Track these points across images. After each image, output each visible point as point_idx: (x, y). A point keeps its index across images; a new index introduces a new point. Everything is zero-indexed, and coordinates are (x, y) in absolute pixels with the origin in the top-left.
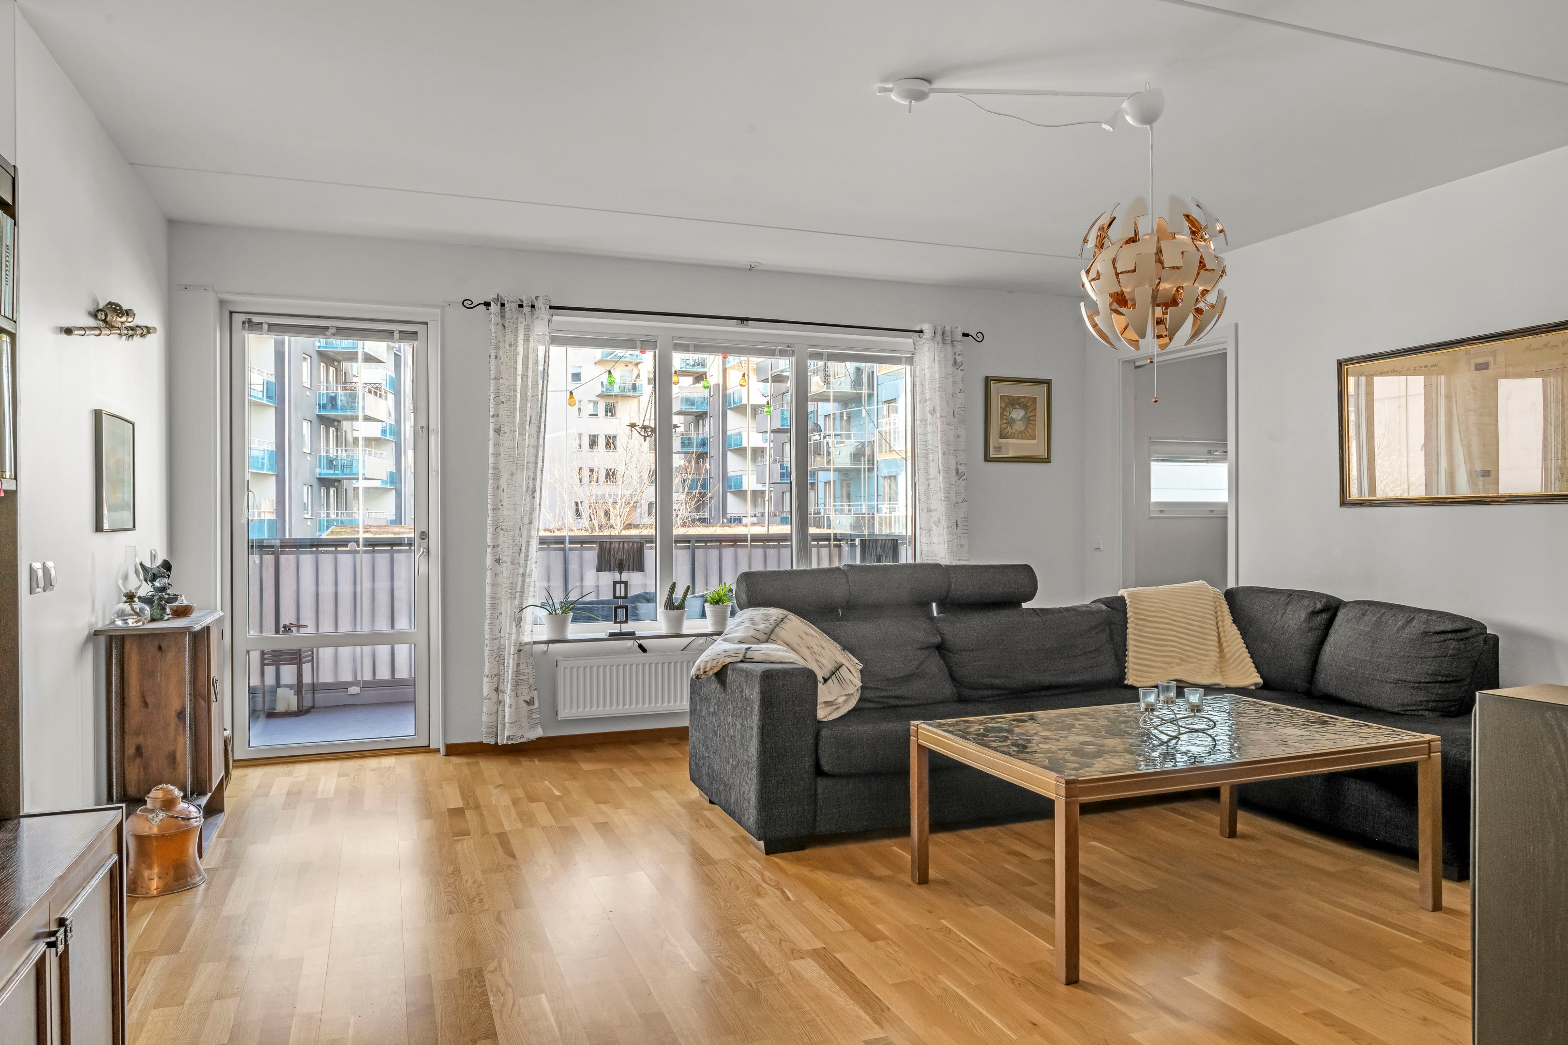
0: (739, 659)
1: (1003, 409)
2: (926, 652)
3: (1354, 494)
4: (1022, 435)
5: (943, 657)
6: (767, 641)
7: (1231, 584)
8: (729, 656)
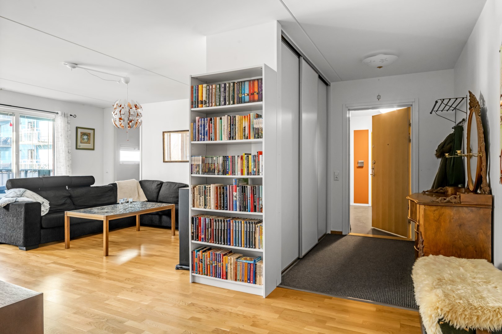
0: (14, 202)
1: (81, 136)
2: (66, 198)
3: (166, 160)
4: (86, 143)
5: (71, 199)
6: (21, 197)
7: (140, 180)
8: (10, 201)
